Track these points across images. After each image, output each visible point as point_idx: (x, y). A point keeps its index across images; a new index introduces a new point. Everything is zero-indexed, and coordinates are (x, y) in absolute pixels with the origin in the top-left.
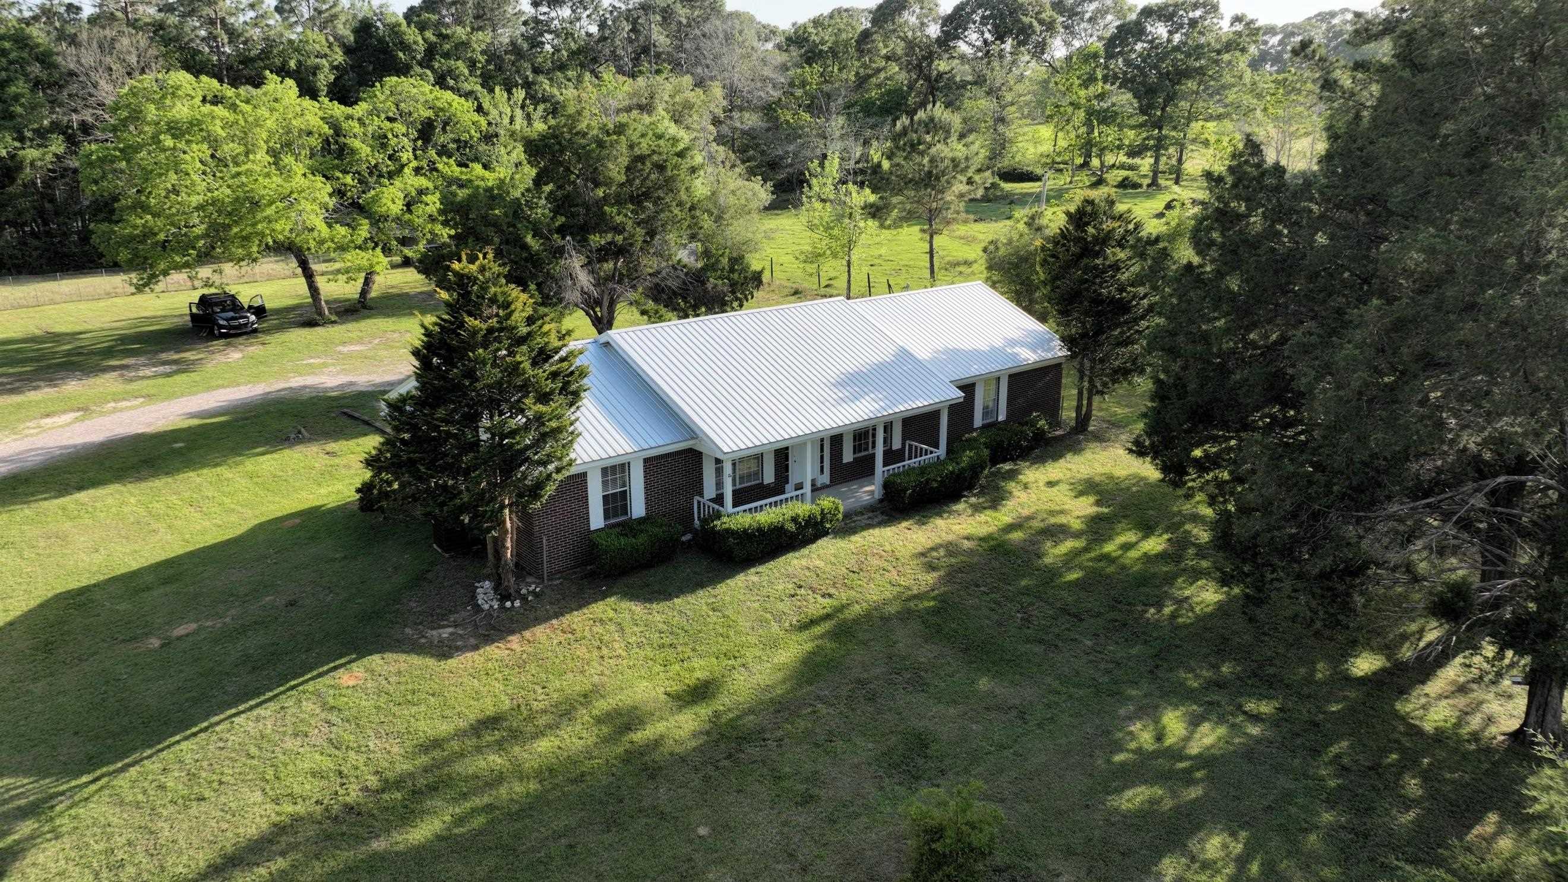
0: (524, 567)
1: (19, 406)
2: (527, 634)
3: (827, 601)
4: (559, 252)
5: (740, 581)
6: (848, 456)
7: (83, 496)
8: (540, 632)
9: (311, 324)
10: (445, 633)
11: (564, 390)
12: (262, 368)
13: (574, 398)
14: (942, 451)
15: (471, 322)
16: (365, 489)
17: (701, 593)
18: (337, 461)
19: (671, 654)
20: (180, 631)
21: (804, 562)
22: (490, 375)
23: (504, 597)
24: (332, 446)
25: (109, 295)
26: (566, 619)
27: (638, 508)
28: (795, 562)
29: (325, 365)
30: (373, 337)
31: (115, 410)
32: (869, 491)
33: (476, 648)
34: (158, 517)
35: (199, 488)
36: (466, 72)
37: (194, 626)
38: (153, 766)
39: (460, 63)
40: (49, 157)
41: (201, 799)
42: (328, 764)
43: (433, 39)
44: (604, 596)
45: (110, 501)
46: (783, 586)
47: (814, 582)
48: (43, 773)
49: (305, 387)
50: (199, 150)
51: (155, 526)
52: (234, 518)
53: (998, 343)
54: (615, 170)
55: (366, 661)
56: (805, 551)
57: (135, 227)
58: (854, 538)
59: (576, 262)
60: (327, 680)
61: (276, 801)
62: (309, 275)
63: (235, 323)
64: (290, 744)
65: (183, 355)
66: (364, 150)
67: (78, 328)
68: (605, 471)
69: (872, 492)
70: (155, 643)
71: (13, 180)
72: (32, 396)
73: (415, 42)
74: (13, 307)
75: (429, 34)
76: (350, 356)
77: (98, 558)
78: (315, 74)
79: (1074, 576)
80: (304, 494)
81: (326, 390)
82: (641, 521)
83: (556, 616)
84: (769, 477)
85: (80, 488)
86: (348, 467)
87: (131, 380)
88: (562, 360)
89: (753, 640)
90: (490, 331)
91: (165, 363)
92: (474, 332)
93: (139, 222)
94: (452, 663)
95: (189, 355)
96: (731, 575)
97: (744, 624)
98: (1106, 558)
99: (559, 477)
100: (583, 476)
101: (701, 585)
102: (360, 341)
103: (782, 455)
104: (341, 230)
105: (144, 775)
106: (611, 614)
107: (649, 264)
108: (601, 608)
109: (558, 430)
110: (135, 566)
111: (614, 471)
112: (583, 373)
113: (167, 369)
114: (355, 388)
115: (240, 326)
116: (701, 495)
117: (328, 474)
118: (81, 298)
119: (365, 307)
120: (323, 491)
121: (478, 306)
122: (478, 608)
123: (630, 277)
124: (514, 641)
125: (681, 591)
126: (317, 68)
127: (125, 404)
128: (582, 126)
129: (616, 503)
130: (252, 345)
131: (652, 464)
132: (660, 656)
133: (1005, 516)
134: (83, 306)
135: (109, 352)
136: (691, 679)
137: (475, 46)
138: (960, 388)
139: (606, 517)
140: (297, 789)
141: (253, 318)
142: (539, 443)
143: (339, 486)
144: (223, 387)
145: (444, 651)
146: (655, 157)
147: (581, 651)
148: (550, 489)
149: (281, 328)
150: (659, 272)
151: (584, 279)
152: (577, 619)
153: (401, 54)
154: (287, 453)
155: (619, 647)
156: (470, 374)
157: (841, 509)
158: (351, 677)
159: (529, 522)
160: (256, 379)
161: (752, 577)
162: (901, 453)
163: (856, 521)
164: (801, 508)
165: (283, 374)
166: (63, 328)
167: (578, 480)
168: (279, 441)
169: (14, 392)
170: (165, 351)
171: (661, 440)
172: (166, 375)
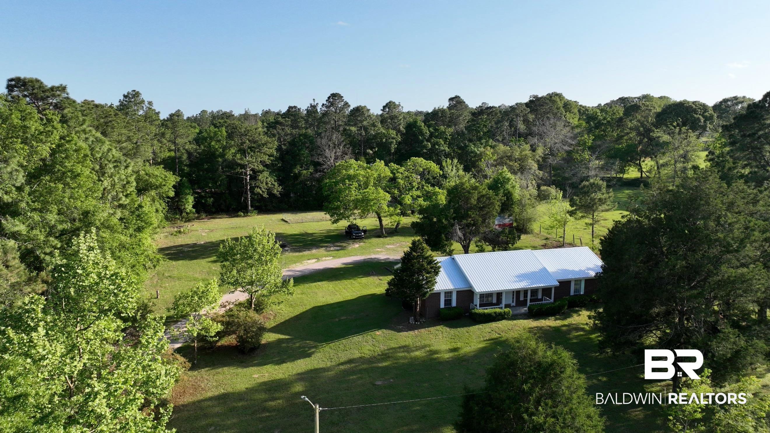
0: (422, 313)
1: (302, 256)
2: (419, 330)
3: (499, 335)
4: (453, 225)
5: (477, 327)
6: (522, 298)
7: (319, 283)
8: (423, 330)
9: (379, 237)
10: (401, 327)
11: (435, 271)
12: (364, 251)
13: (437, 273)
14: (552, 300)
15: (414, 254)
16: (387, 290)
17: (465, 328)
18: (382, 282)
19: (453, 340)
20: (343, 318)
21: (496, 325)
22: (417, 265)
23: (416, 321)
24: (381, 277)
25: (321, 220)
26: (430, 329)
27: (454, 304)
28: (494, 325)
29: (382, 252)
30: (397, 243)
31: (325, 260)
32: (524, 310)
33: (407, 331)
34: (337, 291)
35: (346, 285)
36: (443, 143)
37: (345, 318)
38: (337, 343)
39: (441, 140)
40: (309, 173)
41: (347, 350)
42: (372, 349)
43: (433, 130)
44: (440, 325)
45: (326, 285)
46: (488, 330)
47: (497, 330)
48: (316, 341)
49: (375, 258)
50: (355, 184)
51: (336, 293)
52: (355, 294)
53: (583, 269)
54: (473, 201)
55: (382, 330)
56: (498, 322)
57: (335, 205)
58: (514, 321)
59: (457, 227)
60: (373, 332)
61: (361, 353)
62: (381, 221)
63: (357, 235)
64: (364, 343)
65: (341, 244)
66: (401, 182)
67: (314, 232)
68: (445, 293)
69: (526, 310)
70: (337, 320)
71: (297, 179)
72: (306, 253)
73: (426, 133)
74: (296, 223)
75: (431, 129)
76: (389, 249)
77: (324, 299)
78: (391, 145)
79: (575, 341)
80: (372, 290)
81: (381, 260)
82: (454, 307)
83: (427, 327)
84: (495, 301)
85: (319, 281)
86: (384, 284)
87: (329, 251)
88: (435, 264)
89: (475, 341)
90: (418, 256)
91: (337, 246)
92: (414, 256)
93: (336, 204)
94: (401, 333)
95: (344, 245)
96: (475, 325)
97: (474, 337)
98: (590, 339)
99: (430, 292)
100: (440, 293)
101: (466, 326)
102: (393, 244)
103: (499, 294)
104: (392, 209)
105: (336, 345)
106: (441, 329)
107: (482, 230)
108: (438, 327)
109: (431, 281)
110: (332, 302)
111: (448, 293)
112: (439, 267)
113: (338, 248)
114: (389, 260)
115: (359, 236)
116: (473, 303)
117: (379, 285)
118: (313, 221)
119: (396, 232)
120: (377, 290)
121: (416, 249)
122: (409, 323)
123: (475, 233)
124: (416, 331)
125: (460, 327)
126: (392, 142)
127: (327, 258)
128: (465, 187)
129: (448, 302)
130: (361, 242)
131: (458, 292)
132: (450, 340)
133: (566, 322)
134: (315, 224)
135: (322, 241)
136: (455, 346)
137: (447, 133)
138: (559, 282)
139: (445, 305)
140: (365, 352)
141: (363, 234)
142: (427, 283)
143: (381, 289)
144: (353, 256)
145: (399, 331)
146: (488, 196)
147: (431, 336)
148: (428, 295)
149: (367, 238)
150: (485, 233)
151: (460, 233)
152: (432, 329)
153: (420, 137)
154: (369, 278)
155: (440, 337)
156: (412, 265)
157: (511, 312)
158: (378, 333)
159: (423, 302)
160: (362, 254)
161: (480, 326)
162: (541, 300)
163: (515, 317)
164: (498, 310)
165: (370, 253)
166: (310, 232)
167: (438, 294)
168: (367, 274)
169: (300, 251)
170: (337, 242)
171: (462, 287)
172: (338, 250)
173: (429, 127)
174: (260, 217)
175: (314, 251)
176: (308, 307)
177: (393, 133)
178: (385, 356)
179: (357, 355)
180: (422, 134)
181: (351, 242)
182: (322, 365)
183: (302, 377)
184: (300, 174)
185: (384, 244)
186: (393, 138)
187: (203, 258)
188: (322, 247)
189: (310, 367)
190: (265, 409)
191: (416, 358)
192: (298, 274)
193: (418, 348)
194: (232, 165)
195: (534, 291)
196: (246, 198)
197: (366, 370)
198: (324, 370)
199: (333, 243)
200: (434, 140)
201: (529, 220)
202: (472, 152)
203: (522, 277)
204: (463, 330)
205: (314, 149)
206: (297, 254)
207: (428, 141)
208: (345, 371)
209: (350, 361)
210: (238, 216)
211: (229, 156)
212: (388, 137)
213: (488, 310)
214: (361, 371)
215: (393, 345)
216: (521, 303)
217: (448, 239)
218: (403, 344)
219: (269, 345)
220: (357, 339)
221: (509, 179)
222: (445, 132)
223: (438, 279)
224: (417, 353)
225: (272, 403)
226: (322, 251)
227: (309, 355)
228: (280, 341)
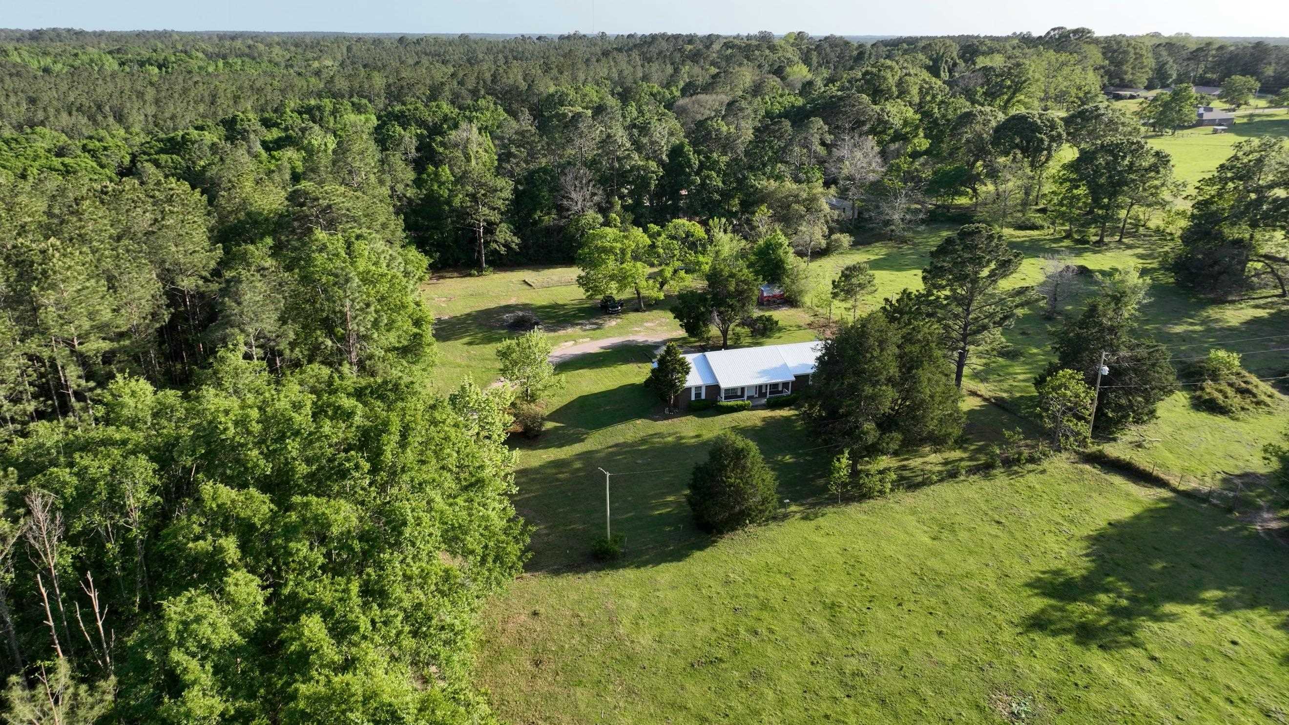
0: (675, 405)
1: (558, 337)
2: (672, 420)
4: (711, 312)
5: (721, 416)
6: (764, 391)
8: (675, 420)
9: (637, 310)
10: (657, 417)
11: (686, 371)
12: (622, 330)
13: (687, 373)
14: (789, 393)
15: (668, 358)
17: (711, 418)
18: (641, 370)
19: (698, 428)
20: (607, 408)
21: (737, 415)
23: (670, 412)
24: (639, 365)
26: (681, 418)
27: (703, 397)
28: (735, 415)
29: (640, 332)
30: (656, 319)
31: (583, 342)
32: (764, 401)
33: (662, 421)
34: (599, 380)
35: (607, 373)
36: (716, 176)
37: (609, 407)
38: (605, 430)
39: (713, 172)
40: (552, 220)
41: (613, 437)
42: (633, 435)
43: (703, 159)
44: (690, 415)
45: (588, 374)
46: (730, 419)
47: (737, 419)
48: (586, 429)
49: (634, 339)
52: (616, 383)
54: (731, 289)
55: (641, 419)
56: (739, 413)
58: (753, 411)
59: (715, 314)
60: (634, 421)
61: (624, 439)
62: (639, 295)
64: (627, 431)
65: (597, 321)
67: (565, 302)
68: (696, 388)
70: (602, 409)
71: (538, 227)
72: (562, 333)
73: (695, 162)
74: (542, 287)
75: (701, 157)
76: (647, 328)
77: (588, 389)
78: (650, 180)
80: (632, 379)
81: (640, 341)
82: (703, 399)
83: (679, 417)
84: (739, 393)
86: (643, 373)
87: (585, 330)
88: (686, 365)
89: (715, 429)
90: (672, 360)
91: (593, 324)
92: (668, 360)
94: (657, 422)
95: (600, 321)
96: (719, 415)
97: (717, 425)
99: (682, 389)
100: (691, 388)
101: (711, 416)
102: (652, 320)
103: (743, 389)
105: (604, 432)
106: (691, 419)
108: (689, 417)
109: (682, 379)
110: (596, 392)
111: (698, 388)
112: (690, 368)
113: (594, 326)
114: (647, 342)
115: (615, 310)
116: (719, 397)
117: (638, 374)
119: (657, 304)
120: (636, 379)
121: (670, 353)
122: (664, 413)
123: (734, 318)
124: (670, 421)
125: (707, 417)
126: (651, 177)
127: (584, 340)
129: (698, 395)
130: (618, 318)
131: (707, 387)
132: (696, 428)
135: (575, 316)
136: (699, 434)
137: (721, 163)
138: (796, 377)
139: (695, 398)
140: (628, 438)
141: (619, 307)
142: (679, 381)
143: (641, 378)
144: (611, 337)
145: (656, 420)
147: (682, 425)
149: (624, 312)
151: (718, 320)
152: (683, 419)
153: (687, 170)
154: (628, 365)
155: (689, 425)
157: (752, 404)
158: (638, 422)
159: (676, 397)
160: (620, 334)
161: (724, 416)
162: (782, 392)
163: (755, 408)
164: (740, 403)
165: (627, 333)
166: (560, 302)
167: (689, 389)
168: (626, 361)
169: (554, 331)
170: (593, 317)
171: (710, 382)
172: (594, 329)
173: (698, 153)
174: (496, 276)
175: (570, 330)
176: (575, 397)
177: (653, 165)
178: (644, 441)
179: (621, 440)
180: (690, 166)
181: (606, 317)
182: (594, 448)
183: (580, 456)
184: (540, 220)
185: (643, 321)
186: (653, 172)
187: (456, 339)
188: (577, 324)
189: (585, 450)
190: (557, 480)
191: (669, 442)
192: (558, 360)
193: (670, 435)
194: (462, 214)
195: (774, 386)
196: (479, 252)
197: (628, 452)
198: (597, 451)
199: (588, 319)
200: (705, 172)
201: (801, 292)
202: (752, 187)
203: (764, 373)
204: (708, 420)
205: (556, 189)
206: (552, 334)
207: (698, 173)
208: (611, 453)
209: (617, 445)
210: (470, 275)
211: (457, 202)
212: (645, 168)
213: (732, 403)
214: (625, 453)
215: (650, 433)
216: (762, 395)
217: (706, 325)
218: (658, 431)
219: (548, 431)
220: (621, 427)
221: (781, 245)
222: (718, 162)
223: (688, 377)
224: (670, 439)
225: (561, 476)
226: (577, 329)
227: (583, 440)
228: (556, 428)
